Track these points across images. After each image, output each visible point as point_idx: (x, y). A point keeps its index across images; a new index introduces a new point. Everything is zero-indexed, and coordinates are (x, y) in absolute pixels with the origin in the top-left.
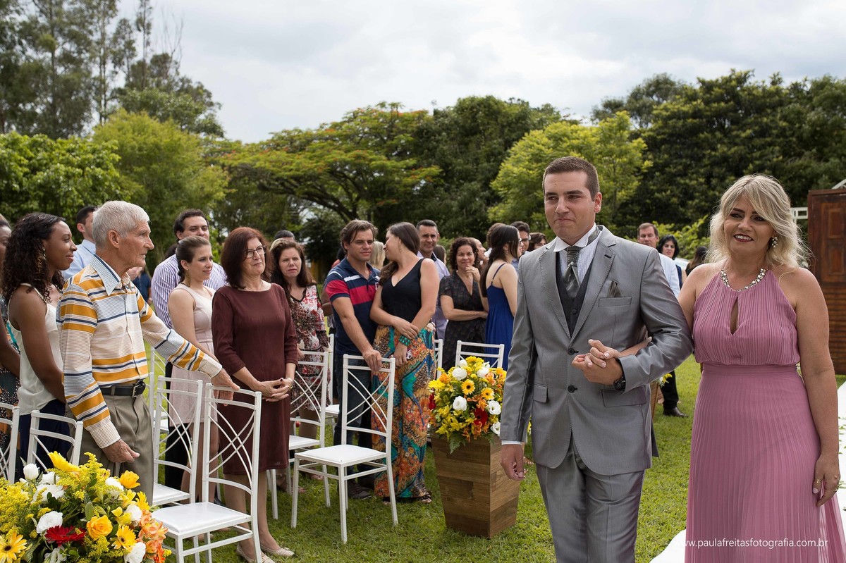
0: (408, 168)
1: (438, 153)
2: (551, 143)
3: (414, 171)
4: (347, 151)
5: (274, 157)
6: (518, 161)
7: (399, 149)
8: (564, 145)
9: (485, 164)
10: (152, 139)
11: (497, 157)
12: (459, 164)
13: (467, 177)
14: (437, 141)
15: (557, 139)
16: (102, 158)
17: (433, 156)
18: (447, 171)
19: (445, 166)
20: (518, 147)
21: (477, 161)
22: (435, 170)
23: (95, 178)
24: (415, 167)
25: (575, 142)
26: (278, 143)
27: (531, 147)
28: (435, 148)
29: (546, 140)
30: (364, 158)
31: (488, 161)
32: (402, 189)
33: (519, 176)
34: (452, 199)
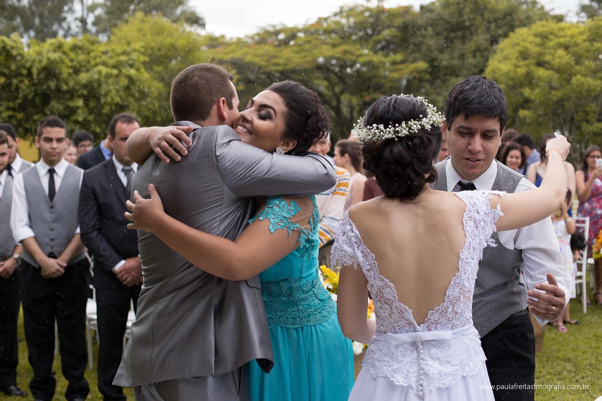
0: (394, 63)
1: (424, 48)
2: (538, 40)
3: (399, 66)
4: (334, 46)
5: (261, 51)
6: (506, 58)
7: (383, 43)
8: (551, 44)
9: (471, 60)
10: (168, 41)
11: (484, 53)
12: (445, 60)
13: (454, 72)
14: (424, 36)
15: (544, 37)
16: (133, 60)
17: (420, 51)
18: (432, 66)
19: (432, 61)
20: (504, 44)
21: (462, 57)
22: (422, 65)
23: (130, 78)
24: (402, 62)
25: (563, 40)
26: (264, 37)
27: (518, 44)
28: (421, 43)
29: (531, 38)
30: (352, 54)
31: (474, 56)
32: (389, 85)
33: (507, 74)
34: (438, 94)
